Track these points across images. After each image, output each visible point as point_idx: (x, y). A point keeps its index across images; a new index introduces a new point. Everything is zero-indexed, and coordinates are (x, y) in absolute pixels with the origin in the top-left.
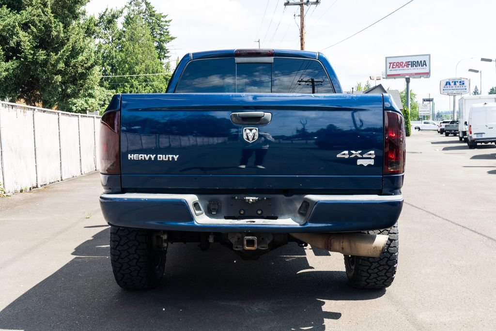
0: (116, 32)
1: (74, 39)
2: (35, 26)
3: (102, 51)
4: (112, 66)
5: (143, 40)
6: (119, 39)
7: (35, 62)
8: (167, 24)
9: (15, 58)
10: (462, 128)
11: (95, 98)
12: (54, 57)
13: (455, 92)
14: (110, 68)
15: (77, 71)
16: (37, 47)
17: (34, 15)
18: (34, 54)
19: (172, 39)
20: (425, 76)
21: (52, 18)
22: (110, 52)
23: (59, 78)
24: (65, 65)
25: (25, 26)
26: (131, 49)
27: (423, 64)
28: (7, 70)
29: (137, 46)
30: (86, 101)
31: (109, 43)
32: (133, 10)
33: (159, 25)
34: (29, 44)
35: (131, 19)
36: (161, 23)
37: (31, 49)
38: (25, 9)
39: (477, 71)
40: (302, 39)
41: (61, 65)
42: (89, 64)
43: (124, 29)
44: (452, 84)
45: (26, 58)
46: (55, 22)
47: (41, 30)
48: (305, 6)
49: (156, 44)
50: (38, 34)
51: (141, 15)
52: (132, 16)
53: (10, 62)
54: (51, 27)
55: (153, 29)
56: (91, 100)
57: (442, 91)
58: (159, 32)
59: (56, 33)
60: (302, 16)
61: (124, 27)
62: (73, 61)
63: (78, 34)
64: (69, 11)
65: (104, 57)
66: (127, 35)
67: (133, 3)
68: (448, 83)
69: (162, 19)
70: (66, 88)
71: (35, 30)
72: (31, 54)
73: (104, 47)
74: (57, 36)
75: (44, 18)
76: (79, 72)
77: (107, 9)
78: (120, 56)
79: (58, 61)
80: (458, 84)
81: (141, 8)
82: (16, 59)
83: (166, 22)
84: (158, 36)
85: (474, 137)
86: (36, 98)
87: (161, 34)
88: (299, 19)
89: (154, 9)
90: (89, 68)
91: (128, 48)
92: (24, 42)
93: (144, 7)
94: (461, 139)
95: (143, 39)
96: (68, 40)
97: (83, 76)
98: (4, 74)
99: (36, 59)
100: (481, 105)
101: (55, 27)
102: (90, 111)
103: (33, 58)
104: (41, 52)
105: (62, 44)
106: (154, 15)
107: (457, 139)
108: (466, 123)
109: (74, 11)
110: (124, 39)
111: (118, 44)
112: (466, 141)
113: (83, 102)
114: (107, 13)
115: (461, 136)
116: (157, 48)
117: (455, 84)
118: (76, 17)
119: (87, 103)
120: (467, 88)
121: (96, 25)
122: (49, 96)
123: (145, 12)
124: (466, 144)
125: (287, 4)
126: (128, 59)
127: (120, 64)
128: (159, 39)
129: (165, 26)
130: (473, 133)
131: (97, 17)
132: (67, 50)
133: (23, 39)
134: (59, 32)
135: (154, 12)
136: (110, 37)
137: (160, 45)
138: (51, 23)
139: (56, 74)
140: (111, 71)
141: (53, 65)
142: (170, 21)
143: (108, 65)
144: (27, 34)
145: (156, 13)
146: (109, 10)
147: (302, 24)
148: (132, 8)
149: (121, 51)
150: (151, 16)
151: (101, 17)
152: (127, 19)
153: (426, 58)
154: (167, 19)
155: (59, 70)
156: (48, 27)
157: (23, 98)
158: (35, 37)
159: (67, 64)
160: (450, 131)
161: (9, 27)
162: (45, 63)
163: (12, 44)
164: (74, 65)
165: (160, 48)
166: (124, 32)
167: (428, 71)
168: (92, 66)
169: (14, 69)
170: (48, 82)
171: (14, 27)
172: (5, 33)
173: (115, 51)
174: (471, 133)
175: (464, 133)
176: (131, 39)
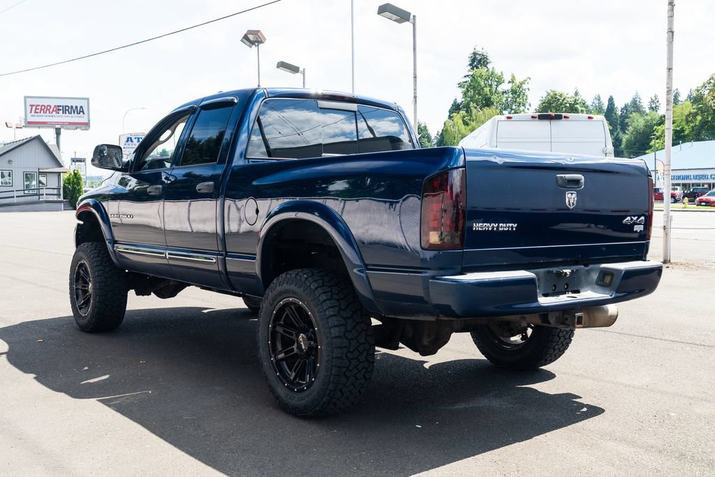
20: (83, 127)
27: (80, 110)
44: (135, 141)
68: (129, 139)
153: (84, 103)
167: (86, 121)
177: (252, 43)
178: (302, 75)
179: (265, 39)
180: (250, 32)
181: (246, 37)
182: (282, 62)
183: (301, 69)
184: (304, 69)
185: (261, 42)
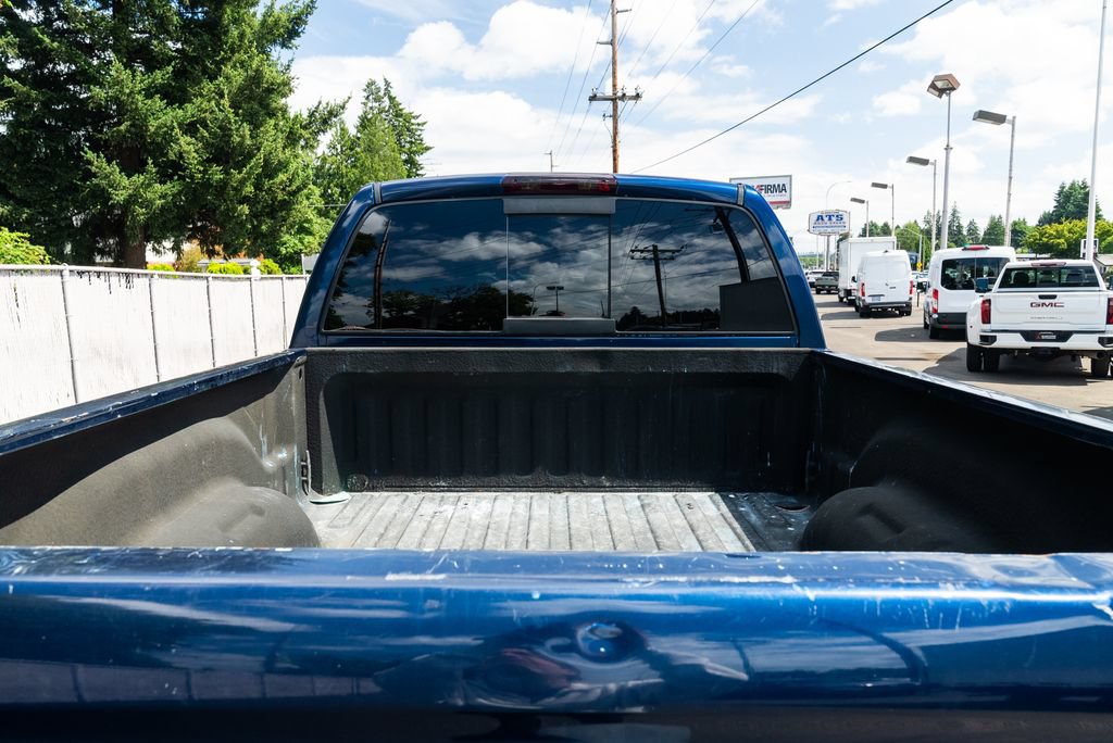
0: (346, 138)
1: (268, 148)
2: (205, 126)
3: (327, 166)
4: (342, 187)
5: (386, 151)
6: (351, 149)
7: (206, 184)
8: (420, 127)
9: (176, 178)
10: (844, 283)
11: (314, 235)
12: (237, 176)
13: (829, 230)
14: (338, 190)
15: (276, 198)
16: (208, 161)
17: (206, 111)
18: (205, 172)
19: (428, 149)
20: (784, 206)
21: (231, 116)
22: (338, 168)
23: (245, 209)
24: (255, 188)
25: (190, 128)
26: (368, 163)
27: (783, 189)
28: (163, 196)
29: (376, 159)
30: (301, 241)
31: (338, 154)
32: (371, 108)
33: (408, 130)
34: (196, 156)
35: (368, 120)
36: (413, 127)
37: (199, 163)
38: (190, 101)
39: (862, 202)
40: (615, 151)
41: (249, 189)
42: (294, 188)
43: (359, 135)
44: (826, 219)
45: (192, 177)
46: (236, 122)
47: (215, 133)
48: (619, 102)
49: (404, 157)
50: (211, 141)
51: (383, 115)
52: (369, 117)
53: (169, 185)
54: (230, 129)
55: (399, 135)
56: (308, 239)
57: (812, 229)
58: (408, 139)
59: (238, 139)
60: (615, 117)
61: (358, 131)
62: (267, 184)
63: (275, 140)
64: (261, 104)
65: (330, 175)
66: (361, 142)
67: (371, 97)
68: (820, 218)
69: (413, 121)
70: (260, 224)
71: (206, 134)
72: (200, 172)
73: (330, 160)
74: (241, 144)
75: (221, 116)
76: (279, 198)
77: (320, 103)
78: (353, 174)
79: (242, 182)
80: (834, 219)
81: (383, 105)
82: (178, 180)
83: (419, 124)
84: (408, 145)
85: (869, 300)
86: (215, 238)
87: (411, 143)
88: (610, 121)
89: (401, 107)
90: (294, 193)
91: (364, 162)
92: (188, 153)
93: (386, 103)
94: (841, 299)
95: (385, 149)
96: (259, 149)
97: (286, 205)
98: (159, 202)
99: (209, 179)
100: (880, 253)
101: (237, 130)
102: (306, 254)
103: (203, 177)
104: (215, 168)
105: (250, 156)
106: (401, 116)
107: (835, 298)
108: (853, 279)
109: (268, 105)
110: (358, 150)
111: (349, 157)
112: (851, 303)
113: (297, 242)
114: (321, 108)
115: (842, 295)
116: (406, 162)
117: (830, 219)
118: (272, 114)
119: (302, 243)
120: (847, 225)
121: (305, 127)
122: (231, 236)
123: (388, 111)
124: (853, 309)
125: (593, 98)
126: (364, 178)
127: (353, 185)
128: (409, 149)
129: (417, 130)
130: (866, 294)
131: (305, 115)
132: (257, 165)
133: (186, 148)
134: (243, 137)
135: (401, 110)
136: (339, 147)
137: (410, 158)
138: (230, 123)
139: (241, 203)
140: (340, 195)
141: (235, 189)
142: (424, 123)
143: (336, 186)
144: (193, 140)
145: (404, 111)
146: (324, 105)
147: (615, 128)
148: (370, 105)
149: (355, 166)
150: (397, 116)
151: (311, 115)
152: (363, 121)
153: (785, 181)
154: (419, 121)
155: (245, 197)
156: (225, 129)
157: (196, 238)
158: (207, 145)
159: (258, 186)
160: (823, 286)
161: (165, 129)
162: (223, 185)
163: (172, 156)
164: (270, 189)
165: (410, 162)
166: (358, 138)
167: (788, 199)
168: (299, 189)
169: (174, 196)
170: (229, 215)
171: (173, 129)
172: (160, 139)
173: (346, 167)
174: (863, 294)
175: (848, 292)
176: (369, 149)
177: (941, 92)
178: (1010, 126)
179: (959, 84)
180: (938, 78)
181: (933, 86)
182: (981, 111)
183: (1009, 118)
184: (1014, 118)
185: (953, 89)
